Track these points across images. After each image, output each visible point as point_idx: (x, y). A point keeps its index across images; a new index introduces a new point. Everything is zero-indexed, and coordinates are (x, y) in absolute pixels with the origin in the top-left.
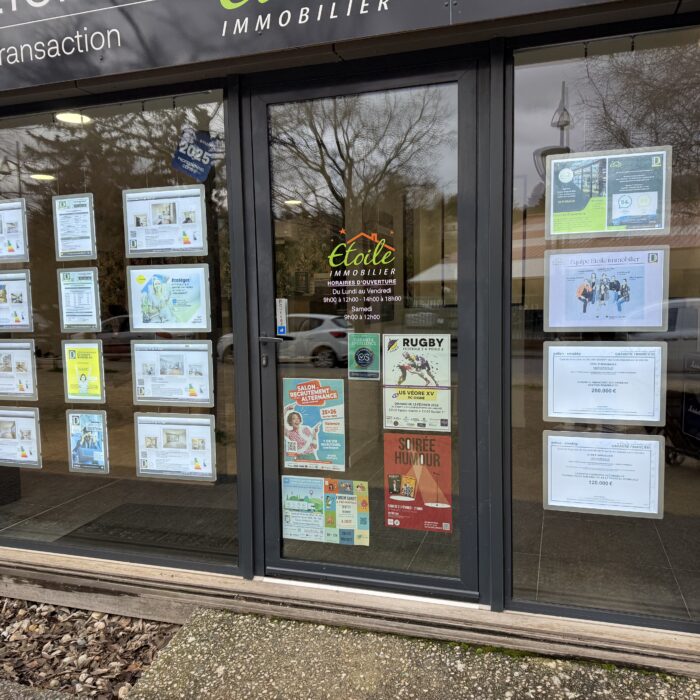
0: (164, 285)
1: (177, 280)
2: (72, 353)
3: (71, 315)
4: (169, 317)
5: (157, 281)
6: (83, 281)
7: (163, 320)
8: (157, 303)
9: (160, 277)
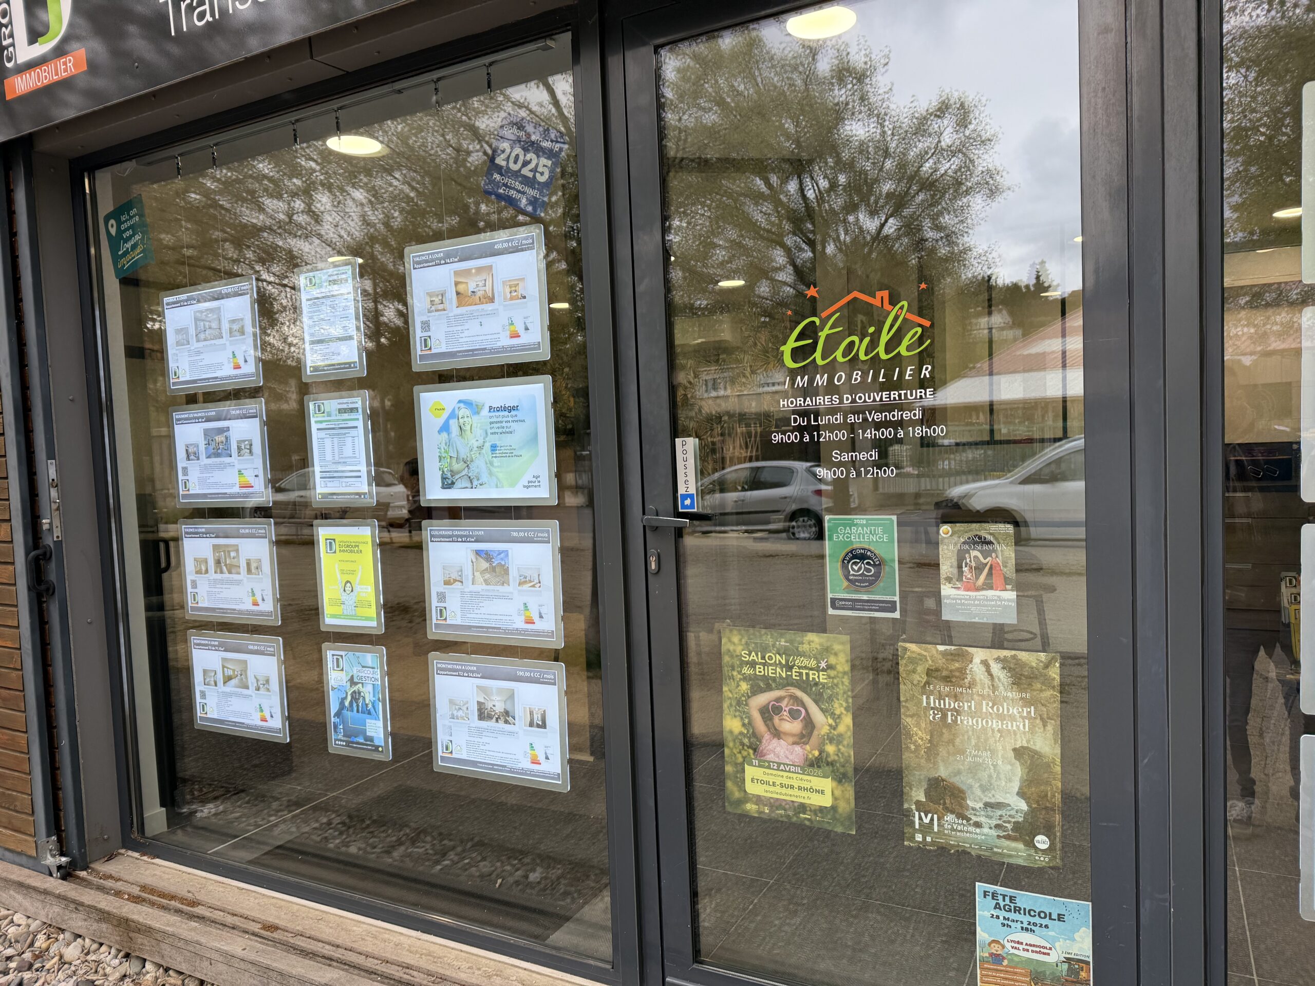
0: (475, 418)
1: (499, 409)
2: (331, 542)
3: (329, 476)
4: (484, 478)
5: (464, 412)
6: (346, 416)
7: (475, 483)
8: (464, 453)
9: (467, 403)
